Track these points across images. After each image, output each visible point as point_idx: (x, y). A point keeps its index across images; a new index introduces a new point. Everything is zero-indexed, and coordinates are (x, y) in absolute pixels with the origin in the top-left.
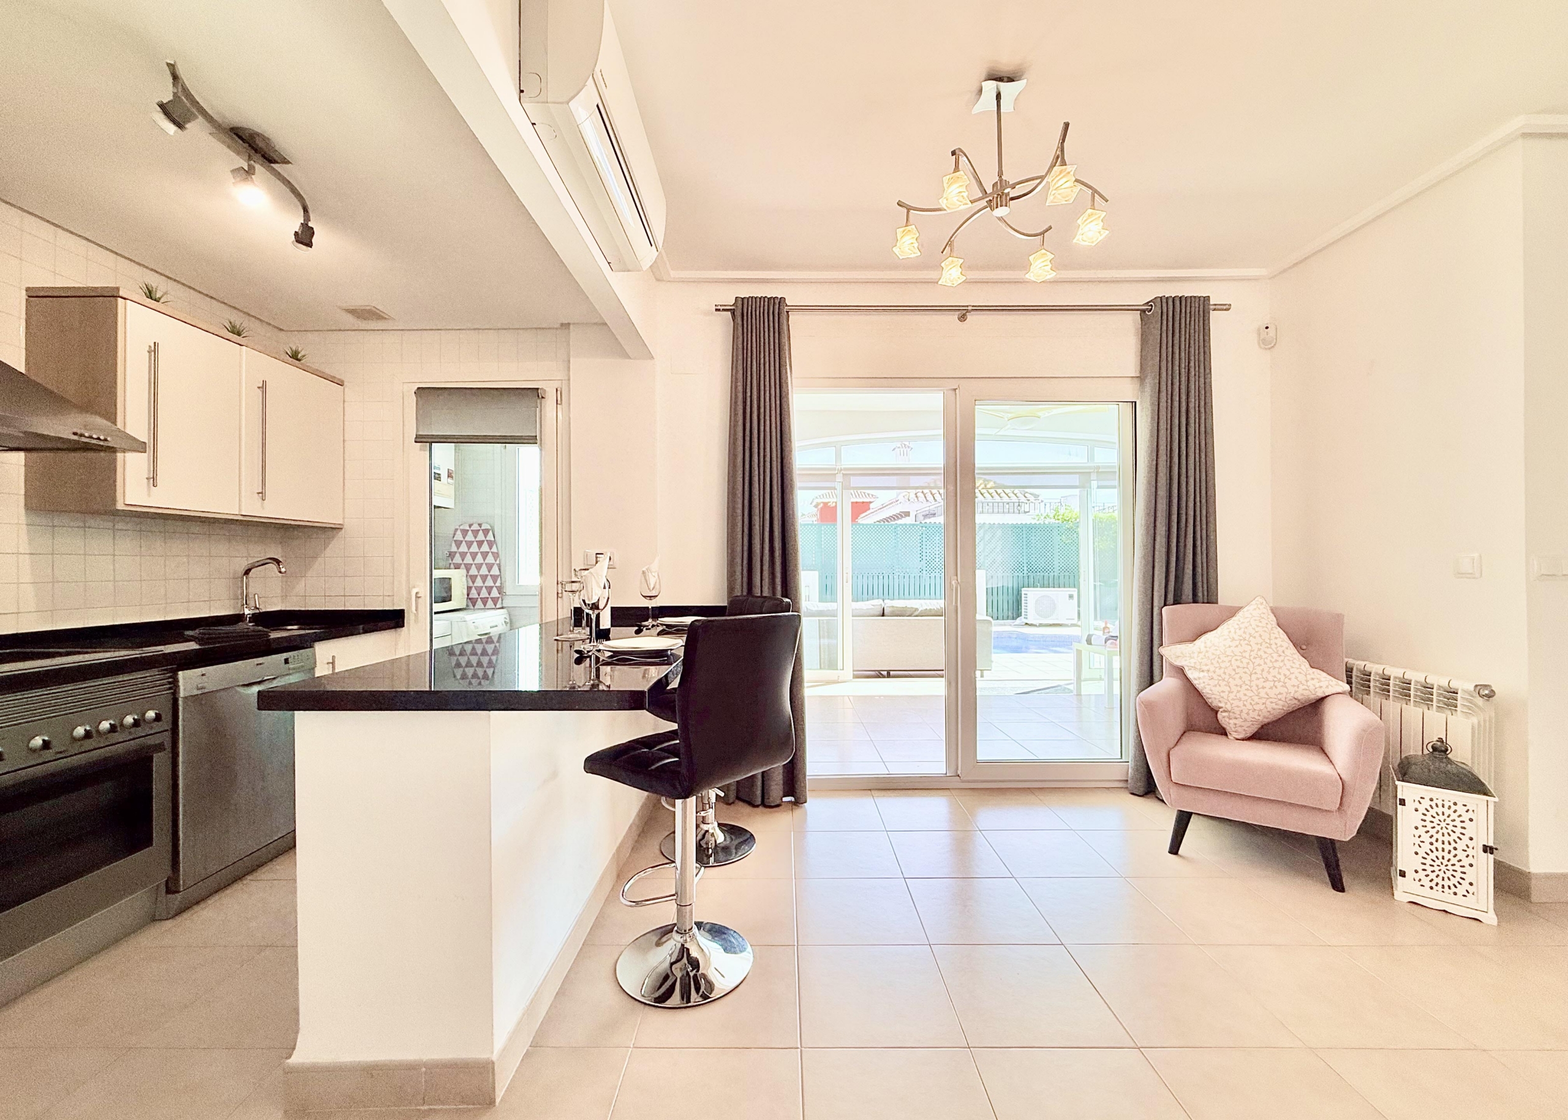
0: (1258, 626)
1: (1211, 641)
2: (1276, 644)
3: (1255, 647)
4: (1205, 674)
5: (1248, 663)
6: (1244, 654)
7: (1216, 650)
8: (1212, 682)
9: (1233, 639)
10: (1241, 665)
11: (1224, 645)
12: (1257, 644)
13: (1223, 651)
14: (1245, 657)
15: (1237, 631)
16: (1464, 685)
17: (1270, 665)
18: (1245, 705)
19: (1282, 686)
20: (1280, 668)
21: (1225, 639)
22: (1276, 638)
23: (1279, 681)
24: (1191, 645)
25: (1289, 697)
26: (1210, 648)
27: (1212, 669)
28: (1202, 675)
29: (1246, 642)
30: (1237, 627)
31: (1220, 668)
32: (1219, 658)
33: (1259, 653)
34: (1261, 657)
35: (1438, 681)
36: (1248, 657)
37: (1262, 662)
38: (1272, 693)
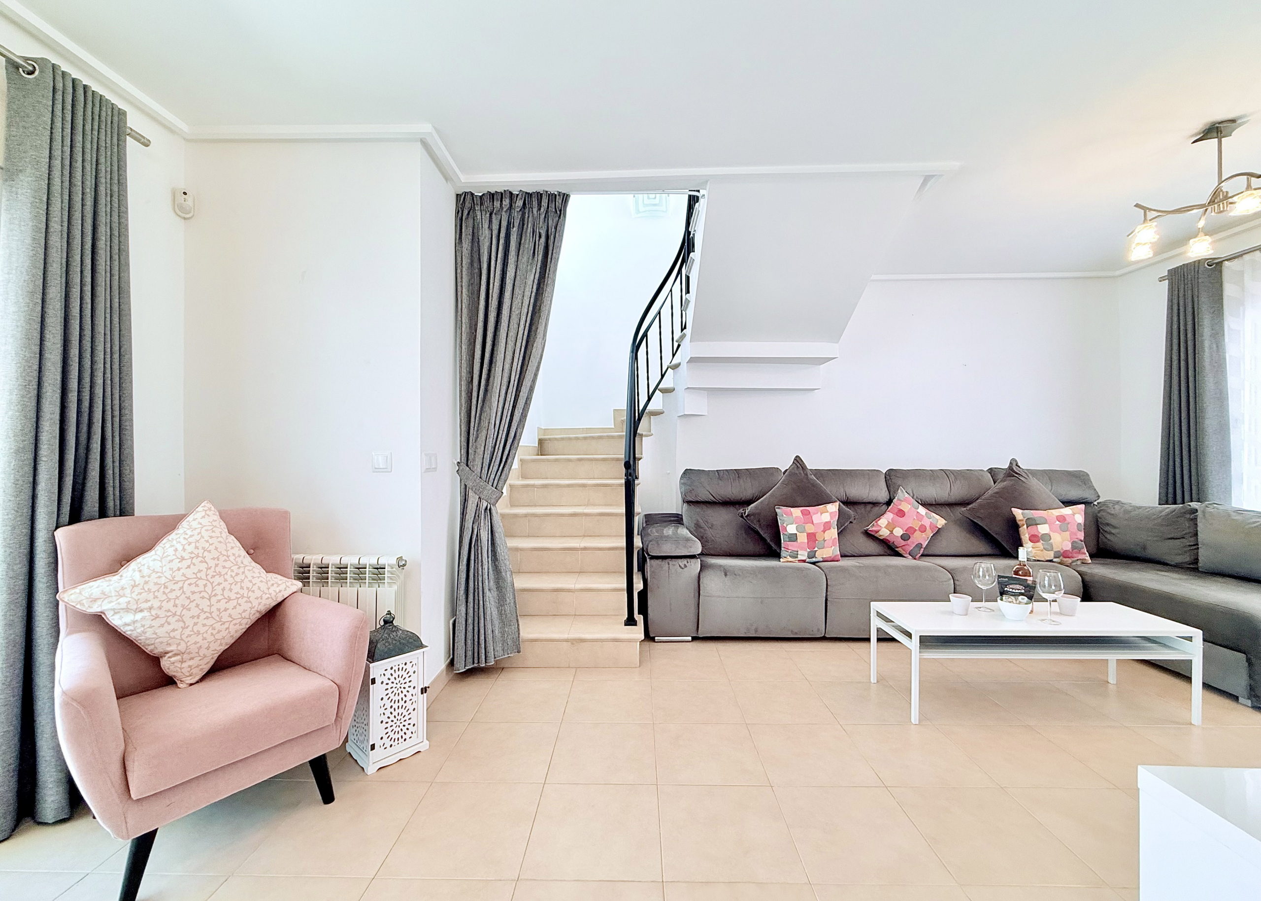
0: (211, 537)
1: (149, 568)
2: (234, 555)
3: (212, 563)
4: (146, 613)
5: (205, 586)
6: (199, 575)
7: (160, 577)
8: (156, 623)
9: (183, 559)
10: (197, 589)
11: (171, 569)
12: (214, 559)
13: (169, 577)
14: (201, 579)
15: (187, 547)
16: (388, 560)
17: (231, 580)
18: (204, 639)
19: (246, 602)
20: (242, 581)
21: (171, 561)
22: (232, 548)
23: (243, 597)
24: (115, 578)
25: (253, 611)
26: (149, 576)
27: (156, 604)
28: (139, 616)
29: (200, 559)
30: (184, 542)
31: (169, 600)
32: (166, 587)
33: (218, 569)
34: (220, 574)
35: (369, 560)
36: (204, 577)
37: (221, 580)
38: (235, 614)
